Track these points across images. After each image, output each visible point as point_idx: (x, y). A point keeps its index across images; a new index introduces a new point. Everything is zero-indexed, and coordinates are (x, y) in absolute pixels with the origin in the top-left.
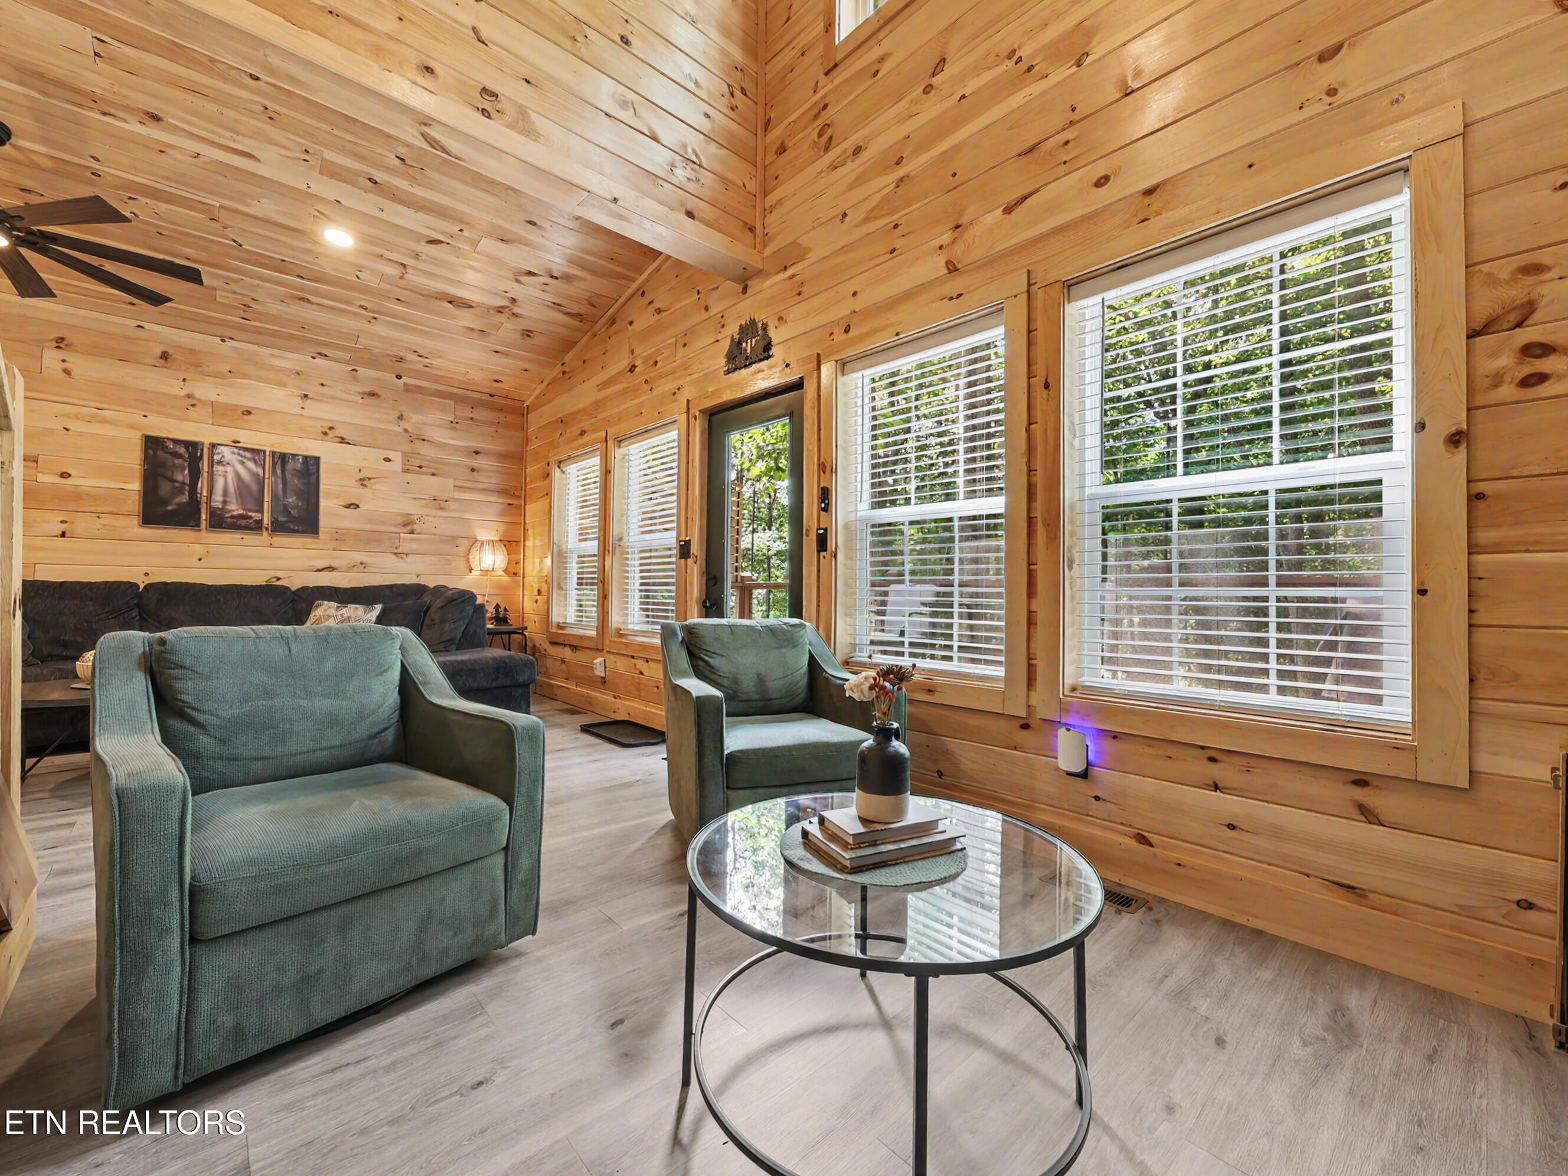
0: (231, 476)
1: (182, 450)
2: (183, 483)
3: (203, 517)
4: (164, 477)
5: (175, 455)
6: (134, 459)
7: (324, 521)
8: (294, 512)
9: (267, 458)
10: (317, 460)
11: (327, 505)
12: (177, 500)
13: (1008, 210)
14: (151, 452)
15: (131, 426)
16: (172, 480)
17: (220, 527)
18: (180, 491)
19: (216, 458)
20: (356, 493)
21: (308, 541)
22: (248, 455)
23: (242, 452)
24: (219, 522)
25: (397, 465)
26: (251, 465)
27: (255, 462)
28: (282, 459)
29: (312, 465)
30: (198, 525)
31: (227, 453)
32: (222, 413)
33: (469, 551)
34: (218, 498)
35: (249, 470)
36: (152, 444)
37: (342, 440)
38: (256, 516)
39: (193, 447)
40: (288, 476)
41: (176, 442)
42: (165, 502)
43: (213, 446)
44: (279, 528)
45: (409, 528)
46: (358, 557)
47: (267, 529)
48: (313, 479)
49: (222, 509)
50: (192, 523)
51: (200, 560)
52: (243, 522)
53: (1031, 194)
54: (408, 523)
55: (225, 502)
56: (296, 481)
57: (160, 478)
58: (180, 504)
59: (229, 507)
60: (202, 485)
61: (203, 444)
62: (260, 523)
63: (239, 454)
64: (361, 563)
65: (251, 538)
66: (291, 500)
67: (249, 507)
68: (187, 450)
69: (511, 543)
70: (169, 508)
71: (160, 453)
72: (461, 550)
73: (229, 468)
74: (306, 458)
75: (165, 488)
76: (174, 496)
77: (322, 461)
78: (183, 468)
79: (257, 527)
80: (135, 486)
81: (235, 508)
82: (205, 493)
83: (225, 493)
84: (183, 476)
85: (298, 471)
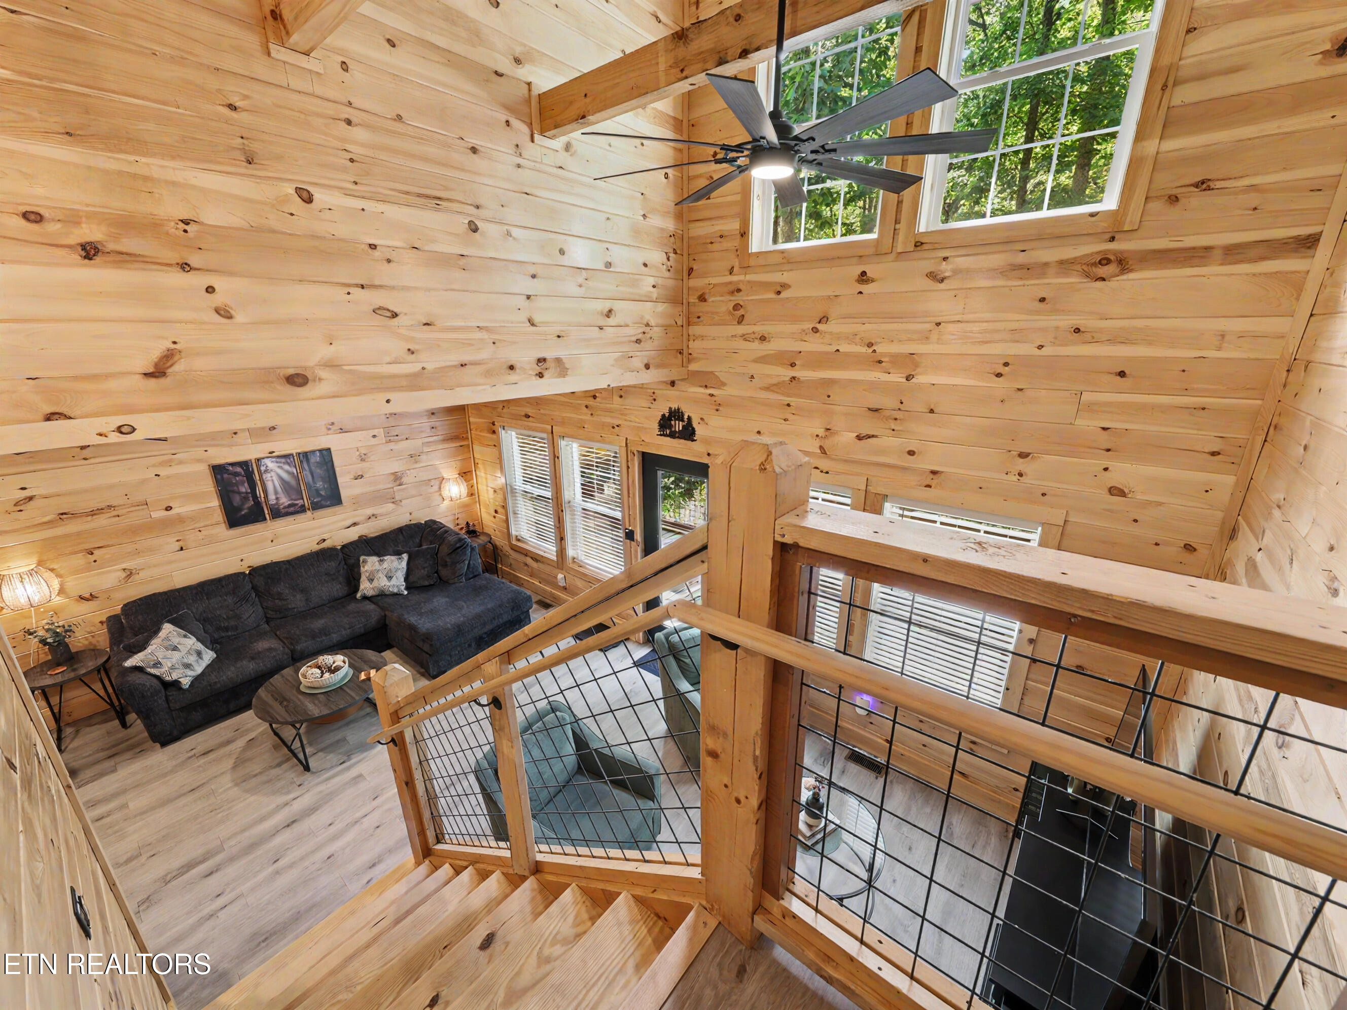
0: (275, 478)
1: (239, 469)
2: (247, 493)
3: (266, 512)
4: (233, 492)
5: (236, 474)
6: (208, 486)
7: (344, 493)
8: (323, 493)
9: (295, 458)
10: (329, 450)
11: (343, 480)
12: (246, 506)
13: (859, 438)
14: (219, 477)
15: (199, 461)
16: (239, 493)
17: (280, 516)
18: (245, 499)
19: (263, 468)
20: (359, 467)
21: (337, 509)
22: (283, 460)
23: (278, 460)
24: (277, 513)
25: (382, 438)
26: (287, 467)
27: (289, 464)
28: (305, 456)
29: (326, 453)
30: (265, 519)
31: (270, 464)
32: (257, 434)
33: (440, 488)
34: (272, 497)
35: (288, 472)
36: (218, 471)
37: (342, 431)
38: (300, 502)
39: (245, 465)
40: (313, 468)
41: (232, 464)
42: (240, 509)
43: (258, 460)
44: (316, 507)
45: (398, 482)
46: (369, 511)
47: (309, 509)
48: (330, 465)
49: (277, 504)
50: (261, 518)
51: (272, 541)
52: (292, 509)
53: (873, 436)
54: (397, 478)
55: (277, 499)
56: (318, 471)
57: (231, 495)
58: (249, 508)
59: (281, 502)
60: (259, 491)
61: (251, 460)
62: (303, 506)
63: (277, 462)
64: (373, 515)
65: (301, 517)
66: (319, 484)
67: (294, 497)
68: (243, 469)
69: (465, 474)
70: (243, 513)
71: (226, 476)
72: (436, 488)
73: (273, 474)
74: (320, 451)
75: (237, 500)
76: (243, 504)
77: (332, 450)
78: (243, 483)
79: (302, 510)
80: (215, 502)
81: (285, 501)
82: (262, 496)
83: (276, 493)
84: (244, 488)
85: (317, 463)
